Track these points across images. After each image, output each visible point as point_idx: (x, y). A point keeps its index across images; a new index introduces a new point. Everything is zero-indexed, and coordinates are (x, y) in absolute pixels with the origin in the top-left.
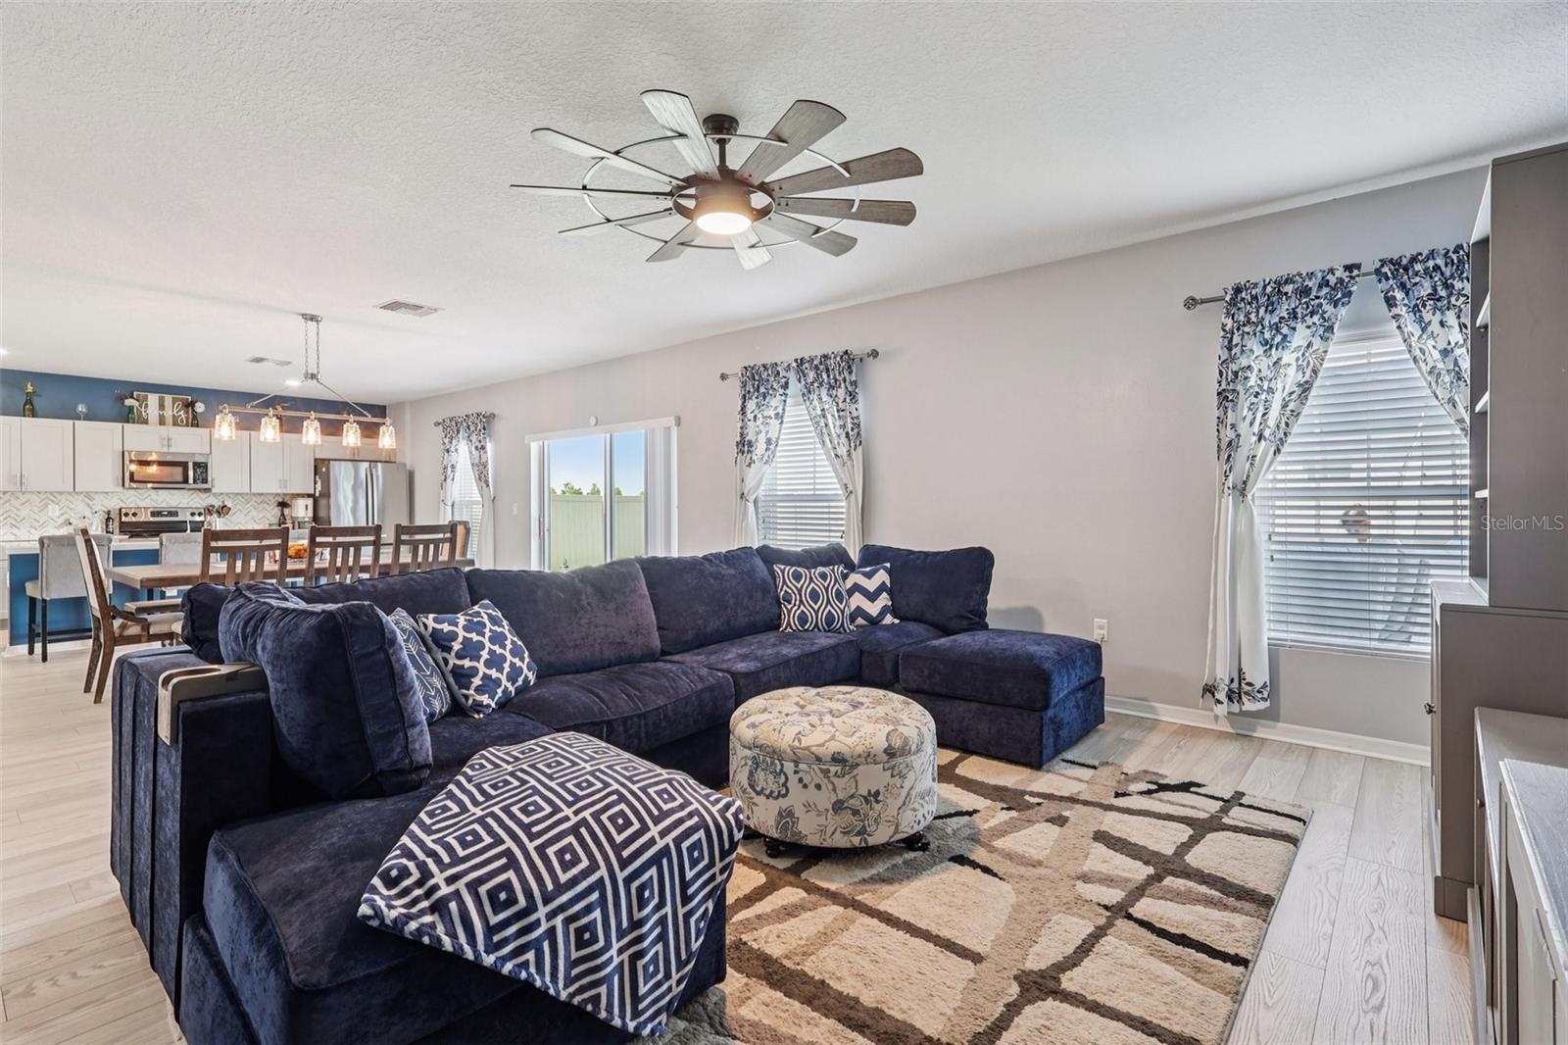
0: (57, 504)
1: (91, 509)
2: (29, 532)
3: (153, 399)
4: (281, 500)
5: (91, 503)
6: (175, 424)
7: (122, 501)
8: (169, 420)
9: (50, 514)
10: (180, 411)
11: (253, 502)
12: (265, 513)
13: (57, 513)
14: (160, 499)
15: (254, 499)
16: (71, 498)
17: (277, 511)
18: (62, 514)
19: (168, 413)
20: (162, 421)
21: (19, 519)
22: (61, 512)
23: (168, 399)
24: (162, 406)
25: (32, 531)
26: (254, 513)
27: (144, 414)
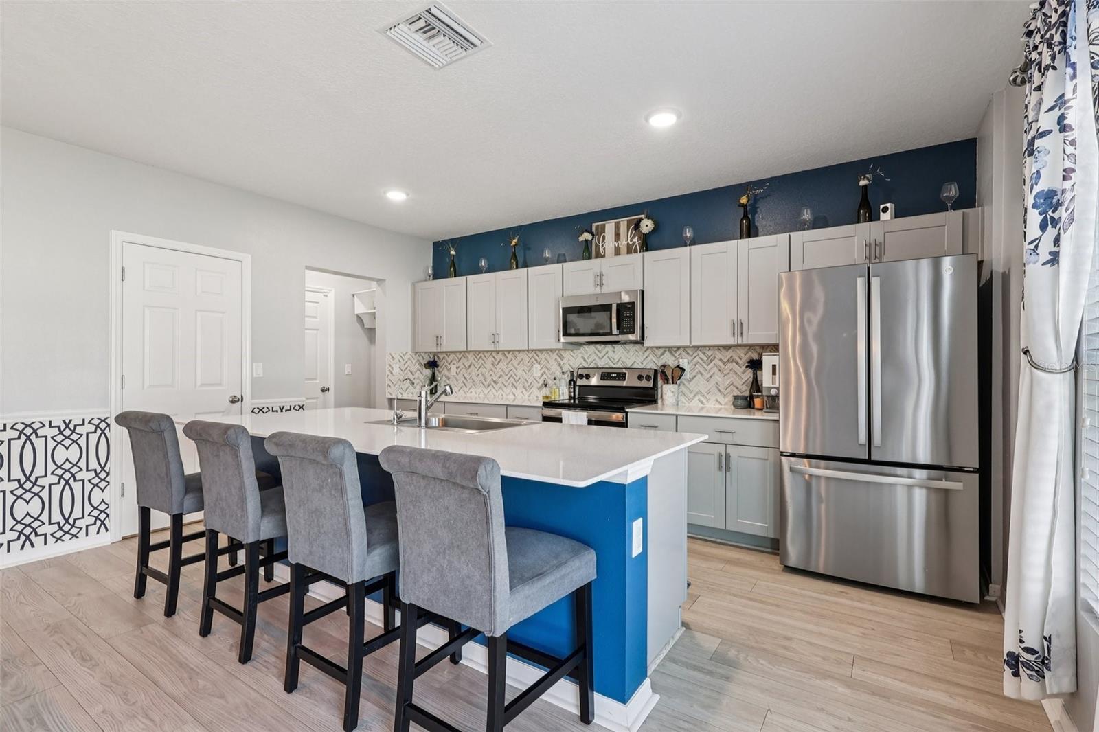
0: (539, 364)
1: (561, 368)
2: (522, 392)
3: (610, 226)
4: (755, 356)
5: (562, 363)
6: (629, 252)
7: (585, 360)
8: (624, 249)
9: (535, 375)
10: (634, 237)
11: (717, 361)
12: (732, 378)
13: (539, 374)
14: (617, 358)
15: (719, 355)
16: (548, 357)
17: (749, 374)
18: (542, 375)
19: (623, 243)
20: (617, 252)
21: (517, 379)
22: (542, 372)
23: (623, 222)
24: (617, 236)
25: (524, 391)
26: (718, 377)
27: (601, 249)
